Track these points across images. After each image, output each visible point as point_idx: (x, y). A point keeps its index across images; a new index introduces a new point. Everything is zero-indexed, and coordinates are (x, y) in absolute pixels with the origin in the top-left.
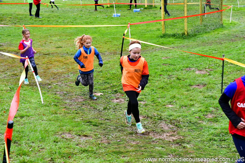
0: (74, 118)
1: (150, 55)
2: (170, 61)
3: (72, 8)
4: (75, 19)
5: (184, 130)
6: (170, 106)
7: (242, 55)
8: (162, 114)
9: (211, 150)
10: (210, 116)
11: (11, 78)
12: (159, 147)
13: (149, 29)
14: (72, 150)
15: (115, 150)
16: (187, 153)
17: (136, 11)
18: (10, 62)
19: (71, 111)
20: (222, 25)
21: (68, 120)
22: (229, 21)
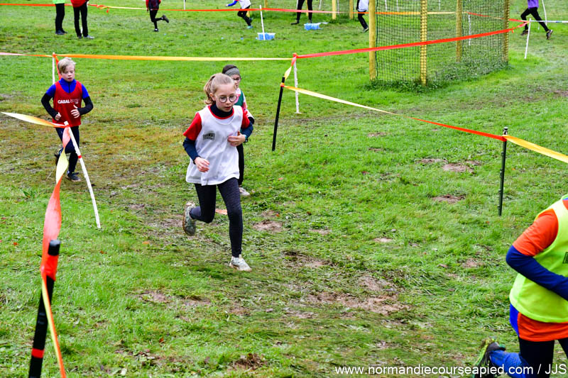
0: (170, 261)
1: (341, 127)
2: (386, 141)
4: (171, 43)
5: (412, 292)
6: (384, 240)
7: (550, 133)
8: (364, 256)
9: (472, 334)
10: (473, 264)
11: (26, 171)
12: (358, 326)
13: (341, 68)
14: (166, 327)
15: (260, 329)
16: (418, 339)
17: (311, 29)
18: (22, 136)
19: (162, 246)
20: (507, 63)
21: (156, 265)
22: (523, 54)
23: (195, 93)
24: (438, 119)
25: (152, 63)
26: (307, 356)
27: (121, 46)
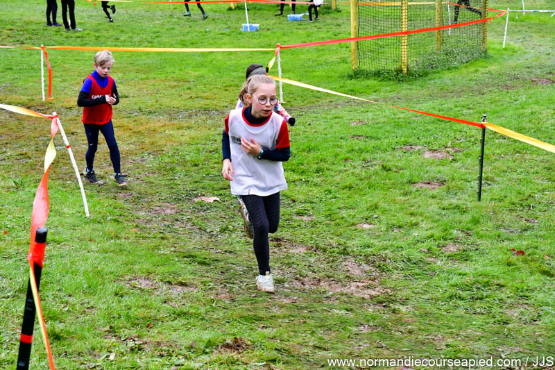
0: (157, 248)
1: (324, 115)
2: (368, 129)
3: (150, 10)
4: (157, 34)
5: (394, 276)
6: (366, 226)
7: (528, 120)
8: (347, 242)
9: (452, 317)
10: (453, 249)
11: (16, 161)
12: (340, 309)
13: (324, 58)
14: (153, 313)
15: (245, 314)
16: (399, 322)
17: (296, 20)
18: (12, 127)
19: (149, 234)
20: (486, 52)
21: (143, 252)
22: (501, 43)
23: (181, 83)
24: (418, 107)
25: (139, 54)
26: (291, 340)
27: (108, 38)
